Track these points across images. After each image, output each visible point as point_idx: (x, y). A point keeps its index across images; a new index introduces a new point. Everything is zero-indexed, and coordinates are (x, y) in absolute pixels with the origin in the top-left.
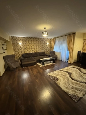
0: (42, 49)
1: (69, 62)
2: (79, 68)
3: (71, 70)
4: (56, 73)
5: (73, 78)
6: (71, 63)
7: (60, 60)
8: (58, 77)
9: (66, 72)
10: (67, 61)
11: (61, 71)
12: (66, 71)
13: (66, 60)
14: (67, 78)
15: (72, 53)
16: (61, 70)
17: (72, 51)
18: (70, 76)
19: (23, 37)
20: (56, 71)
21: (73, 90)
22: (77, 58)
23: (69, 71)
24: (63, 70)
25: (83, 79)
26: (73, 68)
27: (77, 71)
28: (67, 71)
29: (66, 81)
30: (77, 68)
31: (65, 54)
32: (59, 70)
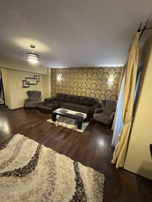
0: (93, 91)
19: (63, 67)
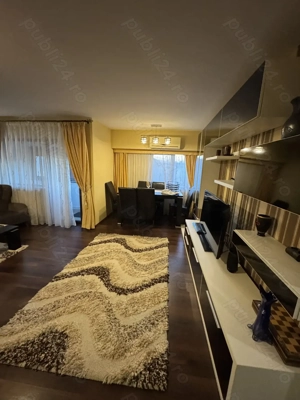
1: (86, 225)
2: (119, 237)
3: (103, 254)
4: (41, 304)
5: (119, 283)
6: (93, 227)
7: (45, 225)
8: (60, 323)
9: (88, 272)
10: (79, 223)
11: (66, 280)
12: (85, 267)
13: (74, 219)
14: (101, 297)
15: (89, 191)
16: (64, 271)
17: (89, 186)
18: (107, 284)
20: (42, 292)
21: (137, 341)
22: (105, 205)
23: (95, 264)
24: (76, 270)
25: (143, 272)
26: (105, 242)
27: (118, 251)
28: (91, 265)
29: (103, 316)
30: (117, 241)
31: (63, 199)
32: (58, 279)
